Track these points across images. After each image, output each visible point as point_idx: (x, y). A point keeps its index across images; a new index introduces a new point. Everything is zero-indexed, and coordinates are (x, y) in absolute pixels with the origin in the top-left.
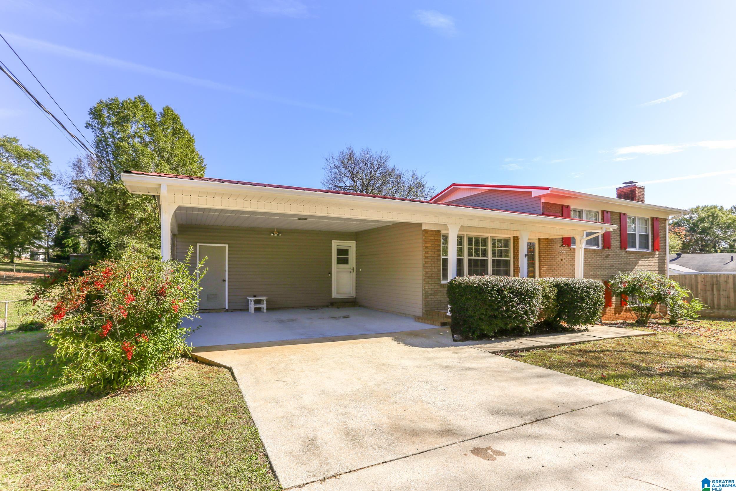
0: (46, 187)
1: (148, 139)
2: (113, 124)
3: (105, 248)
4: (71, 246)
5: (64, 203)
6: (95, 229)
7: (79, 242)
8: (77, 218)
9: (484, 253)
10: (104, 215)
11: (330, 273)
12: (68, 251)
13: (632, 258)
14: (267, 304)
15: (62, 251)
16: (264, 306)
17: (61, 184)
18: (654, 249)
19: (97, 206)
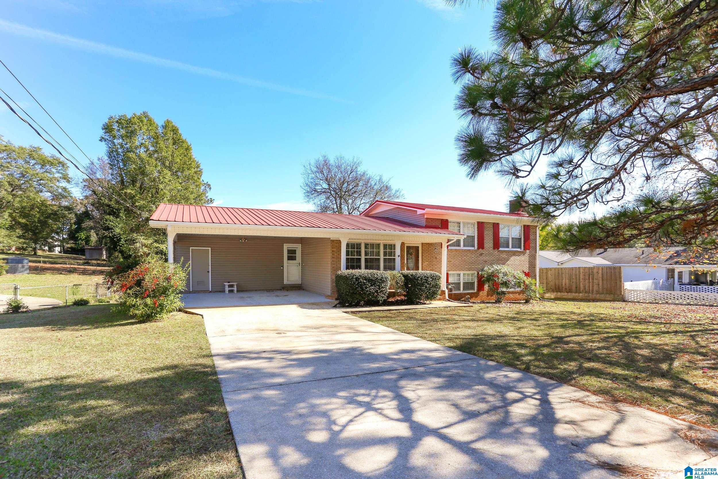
0: (65, 189)
1: (152, 149)
2: (122, 137)
3: (116, 242)
4: (84, 240)
5: (77, 200)
6: (108, 226)
7: (90, 235)
8: (88, 213)
9: (378, 254)
10: (115, 213)
11: (283, 266)
12: (81, 244)
13: (504, 256)
14: (237, 288)
15: (76, 244)
16: (235, 289)
17: (78, 186)
18: (525, 249)
19: (109, 206)
